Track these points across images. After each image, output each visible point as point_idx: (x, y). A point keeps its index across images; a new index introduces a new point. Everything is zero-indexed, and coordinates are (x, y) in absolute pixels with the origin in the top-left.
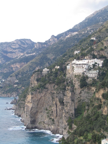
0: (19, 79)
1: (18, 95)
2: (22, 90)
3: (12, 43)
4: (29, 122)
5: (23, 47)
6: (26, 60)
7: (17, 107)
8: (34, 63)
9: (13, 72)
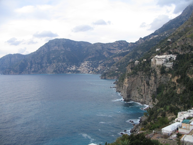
0: (119, 68)
1: (118, 78)
2: (120, 74)
3: (114, 43)
4: (126, 96)
5: (121, 46)
6: (123, 54)
7: (118, 86)
8: (128, 56)
9: (114, 63)
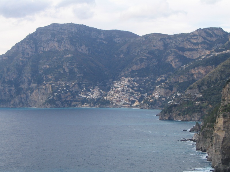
0: (204, 93)
1: (202, 117)
2: (208, 109)
3: (192, 34)
4: (220, 161)
5: (209, 41)
6: (215, 61)
7: (201, 137)
8: (227, 66)
9: (194, 81)
